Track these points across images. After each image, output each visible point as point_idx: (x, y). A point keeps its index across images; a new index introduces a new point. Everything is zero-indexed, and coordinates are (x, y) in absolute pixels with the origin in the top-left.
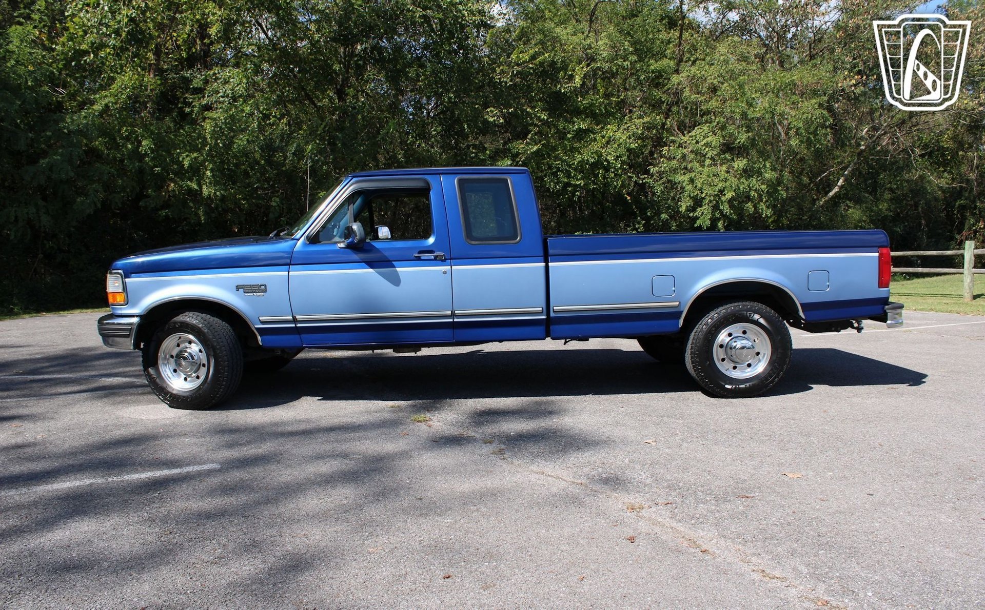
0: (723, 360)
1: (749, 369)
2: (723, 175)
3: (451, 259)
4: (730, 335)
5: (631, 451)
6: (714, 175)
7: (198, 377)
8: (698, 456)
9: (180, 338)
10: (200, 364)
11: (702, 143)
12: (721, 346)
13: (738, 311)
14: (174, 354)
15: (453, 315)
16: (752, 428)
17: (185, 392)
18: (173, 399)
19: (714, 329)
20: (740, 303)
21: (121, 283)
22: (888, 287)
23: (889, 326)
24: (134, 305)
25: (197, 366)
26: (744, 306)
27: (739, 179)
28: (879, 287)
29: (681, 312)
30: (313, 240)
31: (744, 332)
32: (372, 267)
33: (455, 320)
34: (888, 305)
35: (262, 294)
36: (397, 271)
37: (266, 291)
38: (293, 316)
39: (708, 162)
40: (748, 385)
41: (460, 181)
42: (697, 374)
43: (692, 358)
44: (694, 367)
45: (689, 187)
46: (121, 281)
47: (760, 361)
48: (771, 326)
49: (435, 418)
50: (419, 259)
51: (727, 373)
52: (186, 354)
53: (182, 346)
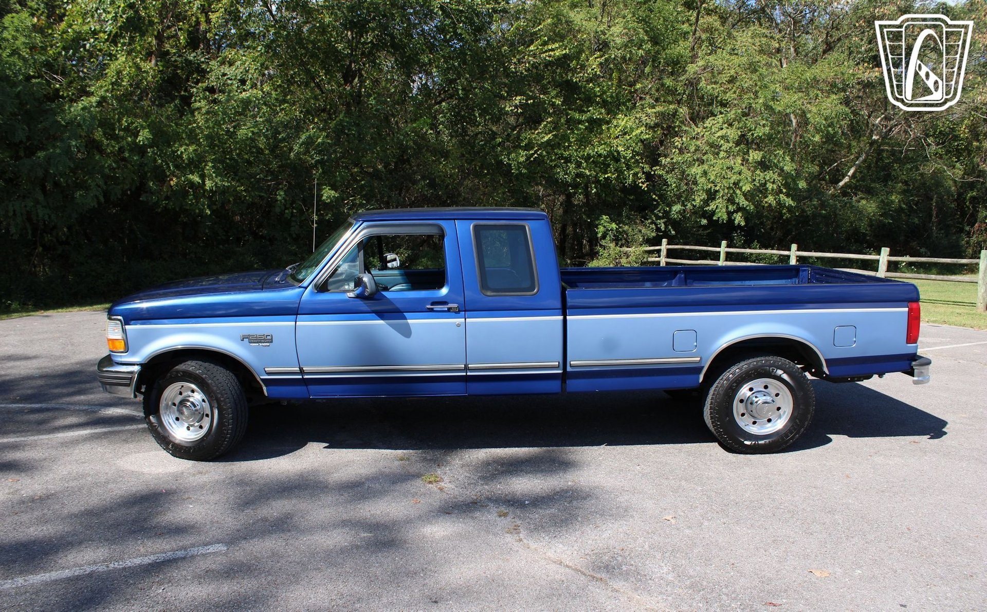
0: (743, 415)
1: (769, 425)
2: (738, 167)
3: (465, 311)
4: (751, 389)
5: (650, 531)
6: (728, 168)
7: (201, 427)
8: (720, 541)
9: (182, 386)
10: (203, 414)
11: (717, 135)
12: (742, 401)
13: (760, 367)
14: (177, 402)
15: (466, 369)
16: (774, 500)
17: (187, 442)
18: (175, 449)
19: (735, 384)
20: (762, 358)
21: (121, 330)
22: (916, 343)
23: (915, 383)
24: (134, 353)
25: (200, 415)
26: (766, 361)
27: (753, 172)
28: (907, 343)
29: (702, 368)
30: (322, 288)
31: (766, 387)
32: (382, 318)
33: (468, 374)
34: (915, 360)
35: (268, 344)
36: (408, 324)
37: (272, 342)
38: (300, 368)
39: (722, 154)
40: (767, 441)
41: (475, 227)
42: (715, 430)
43: (711, 413)
44: (713, 423)
45: (702, 180)
46: (121, 328)
47: (780, 417)
48: (794, 382)
49: (446, 478)
50: (431, 310)
51: (747, 429)
52: (189, 403)
53: (185, 394)
